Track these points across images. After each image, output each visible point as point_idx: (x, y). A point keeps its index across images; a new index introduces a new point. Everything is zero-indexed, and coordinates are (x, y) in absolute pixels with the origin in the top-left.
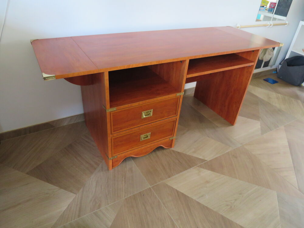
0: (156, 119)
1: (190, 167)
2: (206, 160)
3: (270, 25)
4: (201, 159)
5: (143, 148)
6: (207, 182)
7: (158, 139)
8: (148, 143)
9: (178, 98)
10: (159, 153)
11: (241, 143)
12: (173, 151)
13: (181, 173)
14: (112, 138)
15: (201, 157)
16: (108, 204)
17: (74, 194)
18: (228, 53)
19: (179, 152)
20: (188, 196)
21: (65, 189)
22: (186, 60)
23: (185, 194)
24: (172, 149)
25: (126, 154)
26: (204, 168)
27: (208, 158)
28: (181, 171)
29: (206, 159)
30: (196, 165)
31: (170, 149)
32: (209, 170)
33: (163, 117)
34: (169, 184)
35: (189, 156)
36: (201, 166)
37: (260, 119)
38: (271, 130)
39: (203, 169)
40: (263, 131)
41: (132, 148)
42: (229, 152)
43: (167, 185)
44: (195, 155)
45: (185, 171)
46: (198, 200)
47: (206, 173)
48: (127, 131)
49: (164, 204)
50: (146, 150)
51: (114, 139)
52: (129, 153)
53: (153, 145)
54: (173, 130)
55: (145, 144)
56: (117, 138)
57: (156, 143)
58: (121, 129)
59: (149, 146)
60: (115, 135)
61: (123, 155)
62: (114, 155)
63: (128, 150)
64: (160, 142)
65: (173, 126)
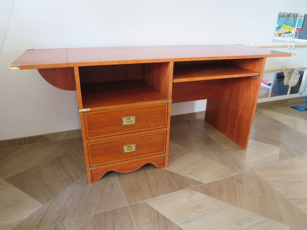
0: (140, 129)
1: (181, 188)
2: (203, 183)
3: (291, 47)
4: (197, 181)
5: (128, 162)
6: (199, 207)
7: (146, 154)
8: (134, 157)
9: (165, 105)
10: (149, 171)
11: (252, 168)
12: (166, 171)
13: (168, 194)
14: (88, 144)
15: (197, 179)
16: (74, 218)
17: (42, 204)
18: (222, 59)
19: (172, 172)
20: (169, 220)
21: (35, 198)
22: (170, 62)
23: (167, 217)
24: (165, 168)
25: (107, 166)
26: (198, 191)
27: (205, 181)
28: (169, 192)
29: (203, 182)
30: (189, 187)
31: (163, 168)
32: (203, 193)
33: (149, 127)
34: (150, 204)
35: (183, 177)
36: (194, 189)
37: (281, 145)
38: (293, 157)
39: (197, 192)
40: (282, 157)
41: (114, 160)
42: (234, 176)
43: (148, 205)
44: (191, 177)
45: (173, 192)
46: (180, 226)
47: (200, 197)
48: (106, 139)
49: (137, 225)
50: (132, 165)
51: (90, 145)
52: (110, 166)
53: (140, 159)
54: (163, 144)
55: (130, 157)
56: (95, 145)
57: (144, 159)
58: (98, 135)
59: (135, 160)
60: (92, 141)
61: (104, 167)
62: (93, 166)
63: (109, 161)
64: (148, 158)
65: (164, 139)
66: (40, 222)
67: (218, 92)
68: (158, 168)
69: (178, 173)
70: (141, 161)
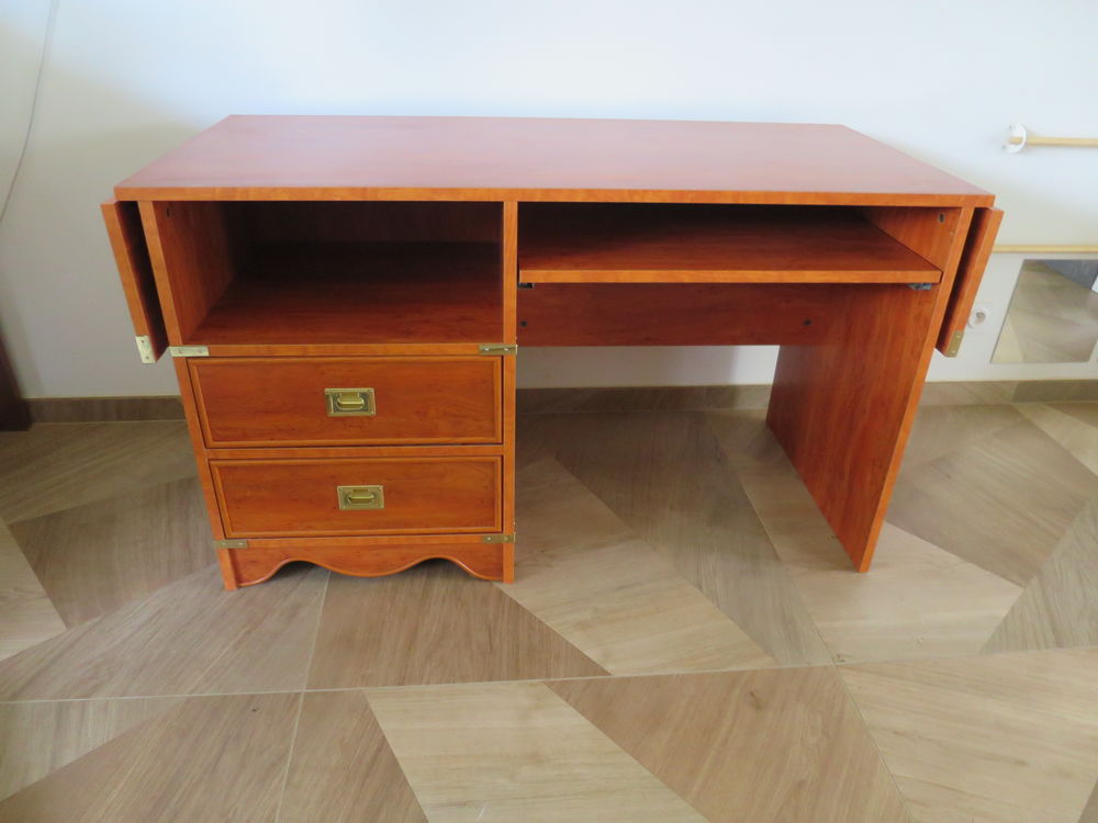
0: (396, 435)
1: (516, 674)
2: (606, 673)
4: (589, 659)
5: (359, 541)
6: (536, 759)
7: (427, 527)
8: (380, 528)
9: (492, 363)
11: (839, 656)
13: (458, 686)
14: (212, 463)
15: (592, 654)
16: (123, 695)
17: (64, 627)
18: (741, 202)
19: (518, 605)
20: (405, 780)
22: (503, 203)
23: (403, 767)
24: (504, 587)
25: (286, 543)
26: (567, 700)
27: (616, 669)
28: (464, 679)
29: (609, 668)
30: (548, 676)
31: (497, 585)
32: (583, 713)
33: (432, 435)
34: (377, 707)
35: (547, 633)
36: (562, 690)
37: (1035, 581)
39: (564, 702)
40: (1008, 636)
41: (309, 528)
42: (743, 672)
43: (367, 707)
44: (576, 639)
45: (481, 680)
46: (428, 813)
47: (563, 722)
48: (273, 453)
49: (293, 770)
50: (378, 555)
51: (220, 468)
52: (298, 545)
53: (402, 540)
54: (493, 501)
55: (364, 527)
56: (235, 468)
57: (418, 540)
58: (245, 437)
59: (384, 540)
60: (224, 454)
61: (273, 543)
62: (233, 534)
63: (290, 529)
64: (434, 540)
65: (493, 483)
66: (30, 682)
67: (807, 322)
68: (480, 579)
69: (538, 615)
70: (411, 546)
